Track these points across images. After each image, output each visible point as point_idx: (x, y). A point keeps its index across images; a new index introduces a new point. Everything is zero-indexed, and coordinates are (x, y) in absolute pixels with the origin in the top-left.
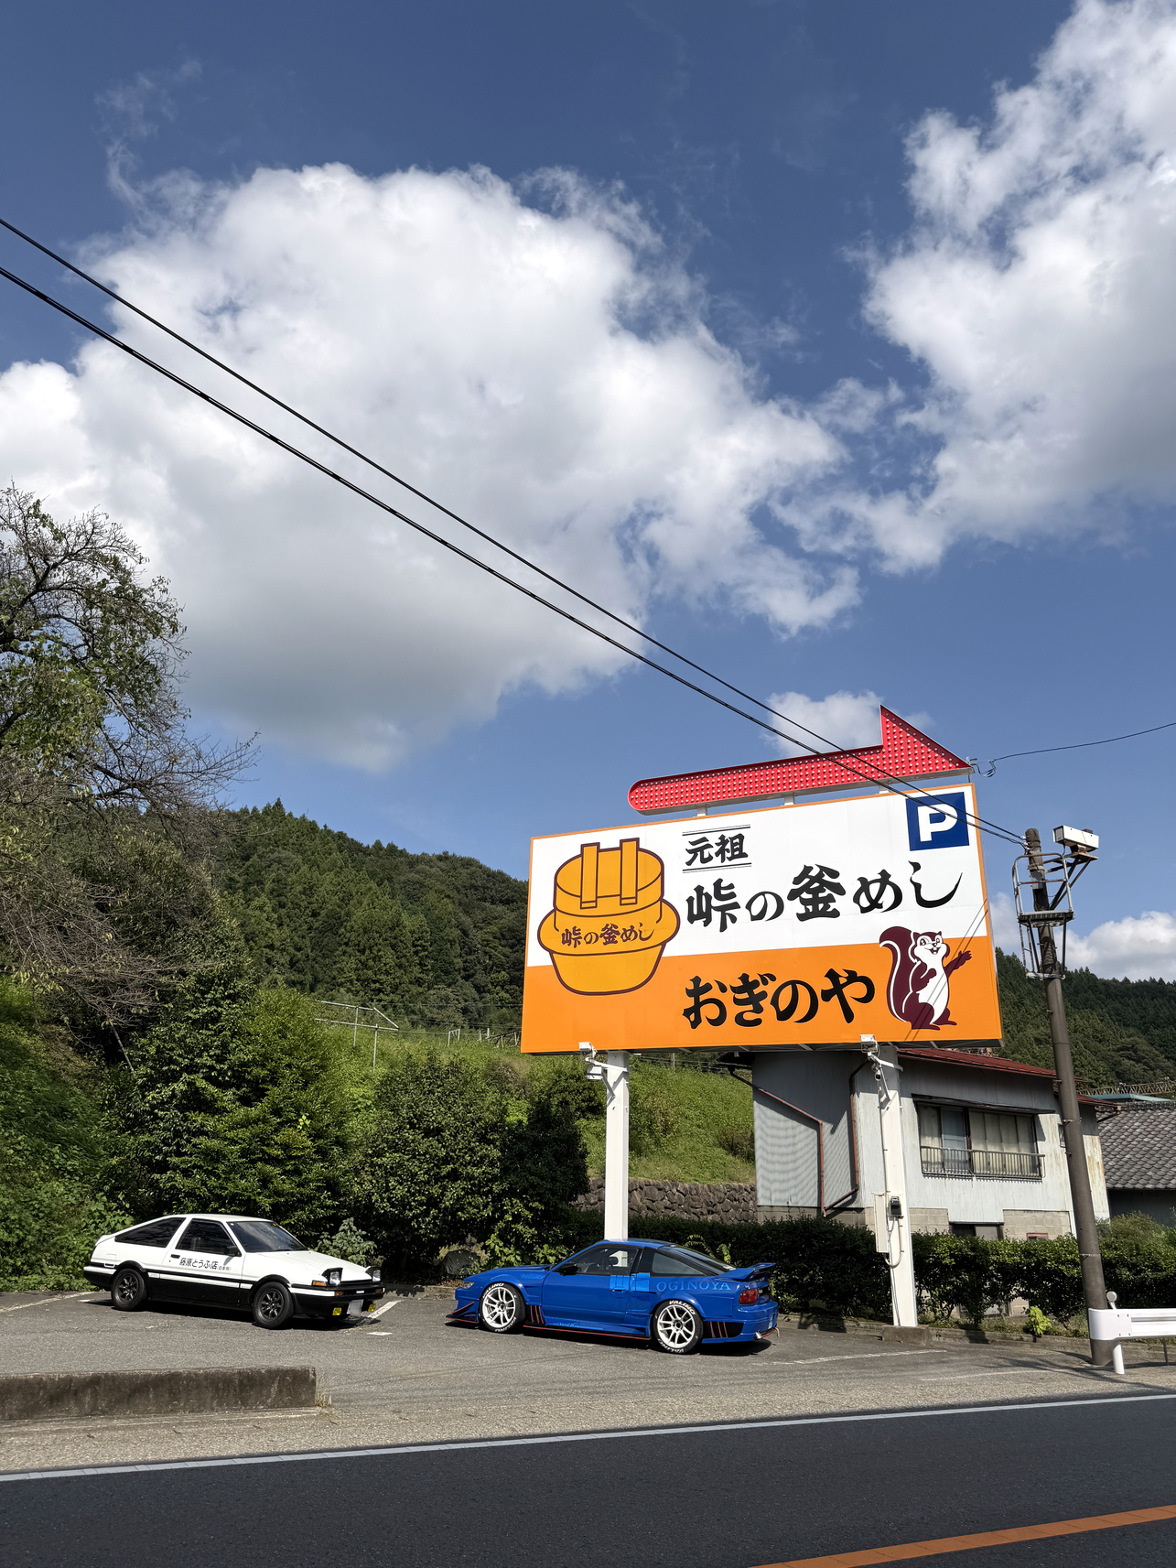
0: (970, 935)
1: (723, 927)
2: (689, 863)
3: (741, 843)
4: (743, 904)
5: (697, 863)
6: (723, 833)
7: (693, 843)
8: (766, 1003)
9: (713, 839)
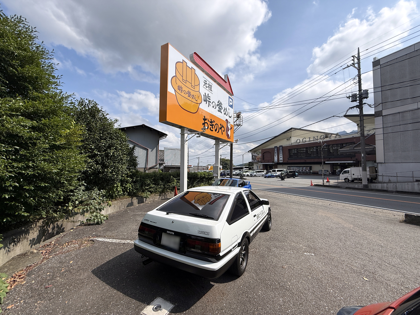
0: (232, 124)
1: (209, 106)
2: (204, 85)
3: (211, 87)
4: (211, 102)
5: (205, 87)
6: (210, 83)
7: (205, 81)
8: (214, 127)
9: (208, 83)
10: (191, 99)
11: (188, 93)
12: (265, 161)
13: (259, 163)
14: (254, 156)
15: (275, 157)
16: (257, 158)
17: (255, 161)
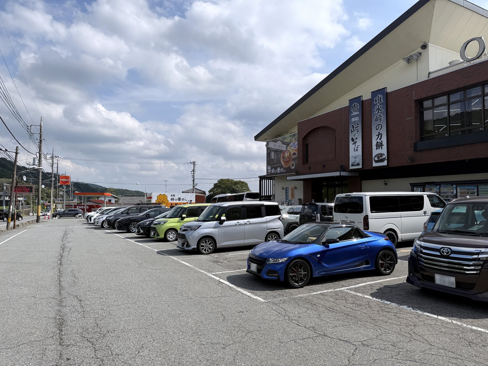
12: (310, 168)
13: (288, 178)
14: (273, 153)
15: (352, 146)
16: (284, 158)
17: (279, 172)
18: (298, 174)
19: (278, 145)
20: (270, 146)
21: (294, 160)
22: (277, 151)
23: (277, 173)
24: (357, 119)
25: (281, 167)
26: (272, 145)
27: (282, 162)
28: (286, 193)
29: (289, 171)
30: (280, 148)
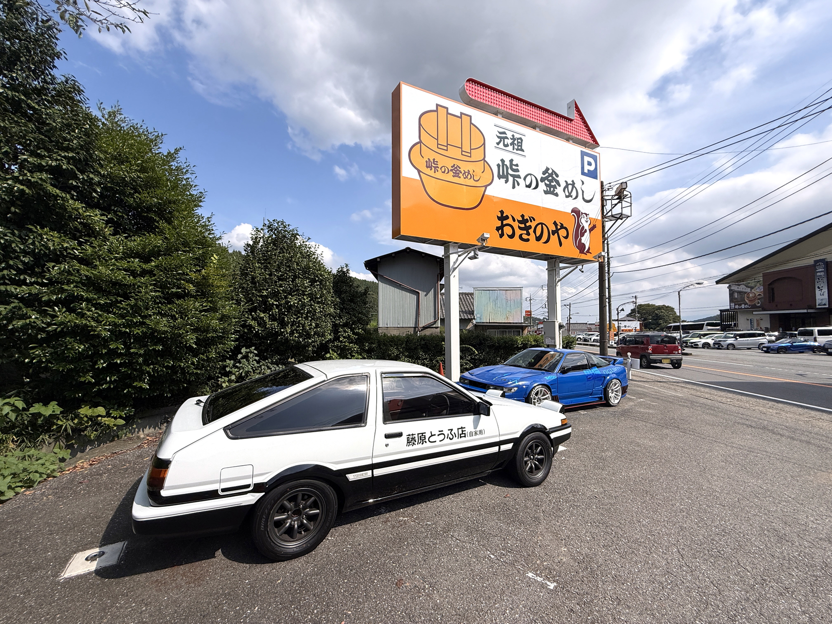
0: (596, 218)
1: (514, 187)
2: (498, 144)
3: (521, 143)
4: (522, 177)
5: (501, 146)
6: (515, 134)
7: (500, 133)
8: (531, 231)
9: (509, 135)
10: (461, 180)
11: (451, 170)
12: (777, 306)
13: (754, 313)
14: (736, 294)
15: (818, 292)
16: (748, 297)
17: (743, 307)
18: (764, 310)
19: (742, 288)
20: (732, 288)
21: (759, 299)
22: (739, 292)
23: (741, 309)
24: (822, 274)
25: (746, 304)
26: (734, 288)
27: (746, 300)
28: (751, 323)
29: (754, 307)
30: (744, 290)
